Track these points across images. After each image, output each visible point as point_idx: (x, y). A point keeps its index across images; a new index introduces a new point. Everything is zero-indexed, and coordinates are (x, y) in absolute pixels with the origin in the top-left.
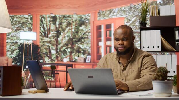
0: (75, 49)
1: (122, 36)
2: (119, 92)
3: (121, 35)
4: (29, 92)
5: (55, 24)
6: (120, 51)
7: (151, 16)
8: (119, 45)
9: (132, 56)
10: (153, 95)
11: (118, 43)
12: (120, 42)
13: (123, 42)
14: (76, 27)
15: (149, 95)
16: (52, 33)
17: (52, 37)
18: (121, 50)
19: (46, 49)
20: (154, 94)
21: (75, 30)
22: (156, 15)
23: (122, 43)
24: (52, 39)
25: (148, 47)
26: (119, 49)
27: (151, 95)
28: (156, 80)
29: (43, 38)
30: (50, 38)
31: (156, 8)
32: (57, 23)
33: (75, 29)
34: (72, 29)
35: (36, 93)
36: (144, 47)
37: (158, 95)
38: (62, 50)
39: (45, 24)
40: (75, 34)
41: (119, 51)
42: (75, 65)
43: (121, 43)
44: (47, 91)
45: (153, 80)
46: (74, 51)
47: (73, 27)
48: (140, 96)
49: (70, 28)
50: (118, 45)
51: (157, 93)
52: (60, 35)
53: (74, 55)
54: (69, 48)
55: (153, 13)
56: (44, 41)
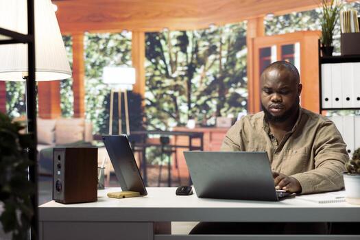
0: (228, 99)
1: (280, 85)
2: (280, 196)
3: (278, 82)
4: (110, 196)
5: (184, 51)
6: (273, 114)
7: (343, 32)
8: (273, 101)
9: (297, 124)
10: (345, 201)
11: (270, 98)
12: (274, 96)
13: (280, 96)
14: (229, 52)
15: (337, 201)
16: (179, 68)
17: (180, 78)
18: (277, 112)
19: (169, 102)
20: (347, 200)
21: (228, 59)
22: (353, 31)
23: (279, 99)
24: (179, 82)
25: (337, 99)
26: (273, 112)
27: (341, 201)
28: (351, 172)
29: (163, 81)
30: (175, 79)
31: (355, 16)
32: (190, 49)
33: (228, 57)
34: (220, 59)
35: (124, 197)
36: (327, 100)
37: (354, 201)
38: (199, 102)
39: (166, 51)
40: (228, 67)
41: (271, 115)
42: (211, 133)
43: (276, 99)
44: (142, 193)
45: (346, 173)
46: (226, 105)
47: (224, 53)
48: (320, 202)
49: (218, 56)
50: (271, 103)
51: (353, 198)
52: (195, 73)
53: (225, 112)
54: (215, 98)
55: (347, 26)
56: (164, 85)
